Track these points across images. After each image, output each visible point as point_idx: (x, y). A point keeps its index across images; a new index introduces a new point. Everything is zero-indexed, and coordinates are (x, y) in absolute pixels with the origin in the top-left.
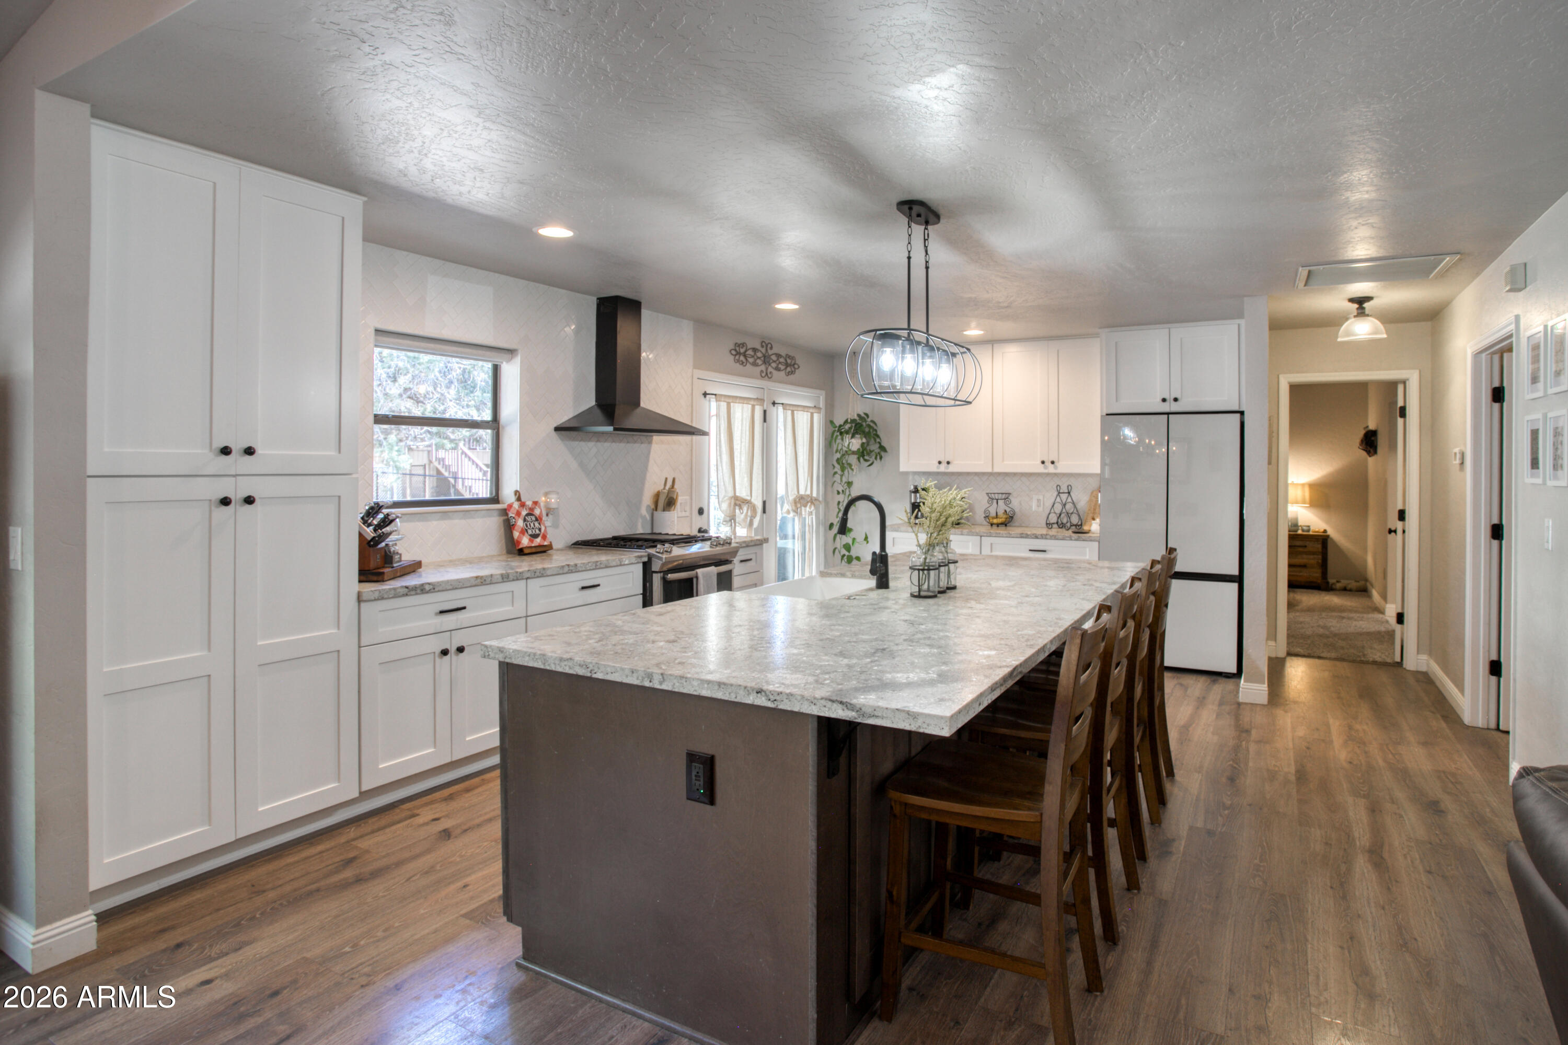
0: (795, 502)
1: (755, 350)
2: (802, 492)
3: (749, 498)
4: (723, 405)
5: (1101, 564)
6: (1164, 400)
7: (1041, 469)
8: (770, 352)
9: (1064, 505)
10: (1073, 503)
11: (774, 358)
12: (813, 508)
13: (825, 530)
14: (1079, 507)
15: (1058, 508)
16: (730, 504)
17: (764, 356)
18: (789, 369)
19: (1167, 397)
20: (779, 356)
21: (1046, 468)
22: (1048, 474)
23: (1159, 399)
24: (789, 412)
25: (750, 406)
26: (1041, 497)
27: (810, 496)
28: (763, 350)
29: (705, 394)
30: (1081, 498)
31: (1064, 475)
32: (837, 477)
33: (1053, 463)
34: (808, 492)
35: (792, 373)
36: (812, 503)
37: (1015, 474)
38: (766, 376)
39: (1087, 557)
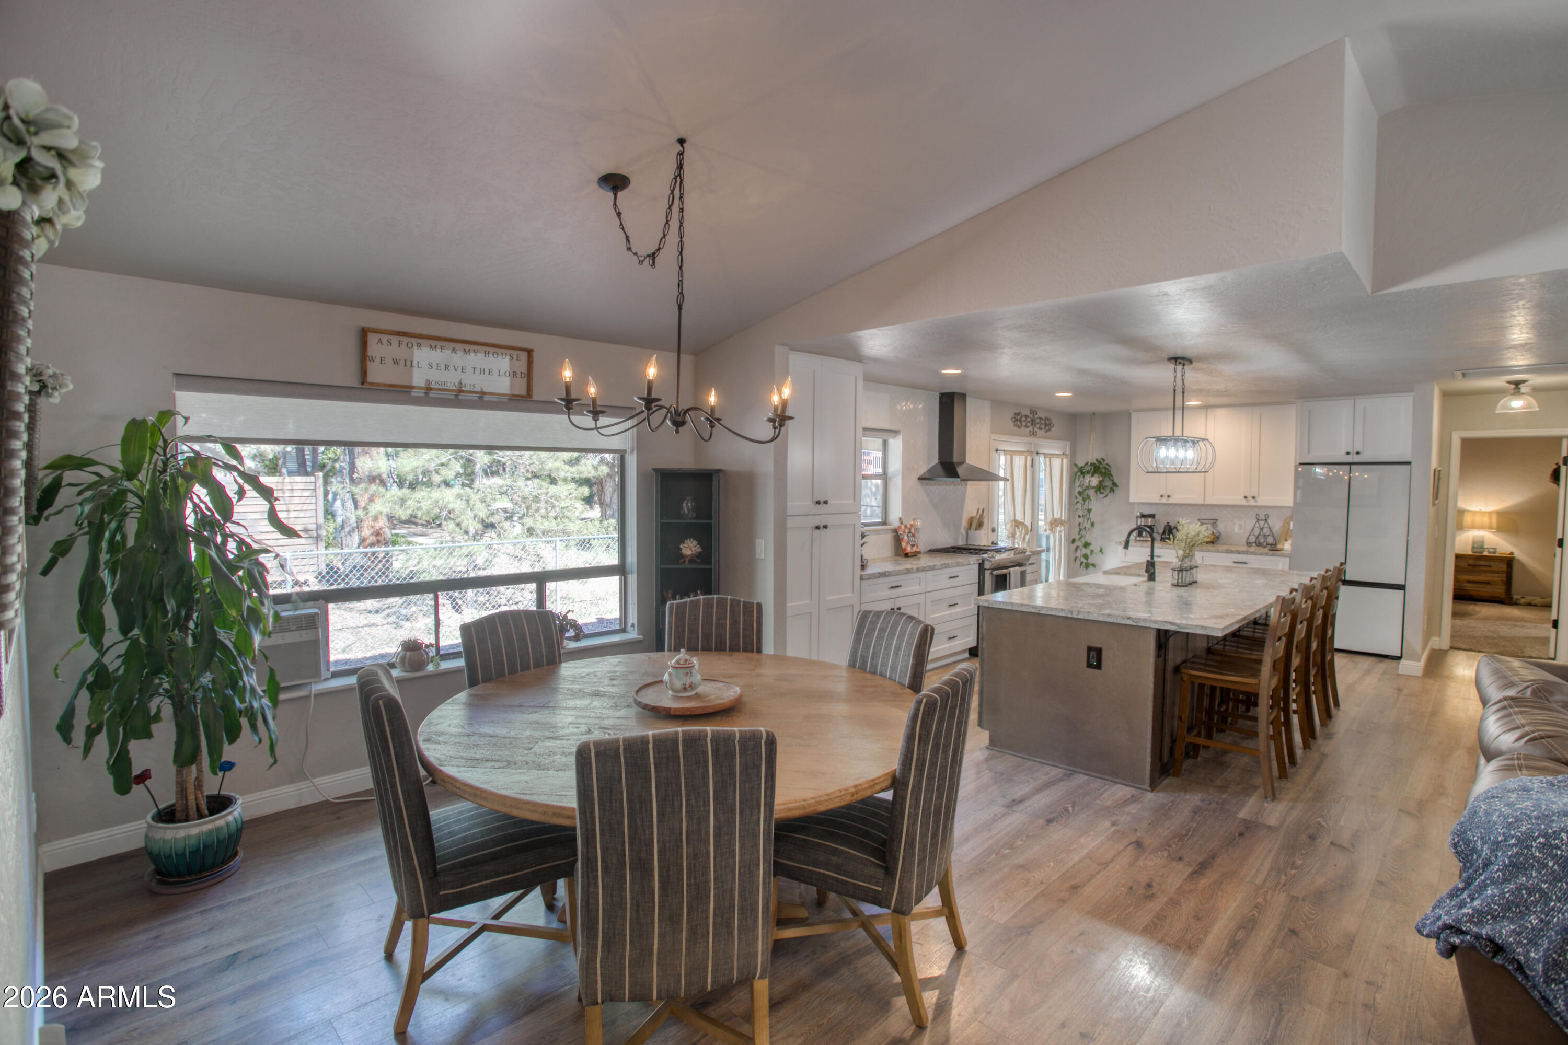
0: (1051, 524)
1: (1026, 416)
2: (1055, 516)
3: (1023, 521)
4: (1009, 457)
5: (1291, 572)
6: (1348, 453)
7: (1244, 502)
8: (1036, 417)
9: (1262, 529)
10: (1269, 528)
11: (1038, 421)
12: (1062, 528)
13: (1069, 544)
14: (1274, 530)
15: (1257, 531)
16: (1012, 525)
17: (1032, 420)
18: (1047, 428)
19: (1350, 450)
20: (1041, 419)
21: (1248, 501)
22: (1249, 506)
23: (1343, 452)
24: (1048, 459)
25: (1024, 457)
26: (1243, 523)
27: (1060, 519)
28: (1031, 416)
29: (997, 450)
30: (1276, 524)
31: (1262, 507)
32: (1079, 506)
33: (1254, 498)
34: (1059, 516)
35: (1049, 430)
36: (1062, 524)
37: (1221, 506)
38: (1033, 434)
39: (1280, 568)
